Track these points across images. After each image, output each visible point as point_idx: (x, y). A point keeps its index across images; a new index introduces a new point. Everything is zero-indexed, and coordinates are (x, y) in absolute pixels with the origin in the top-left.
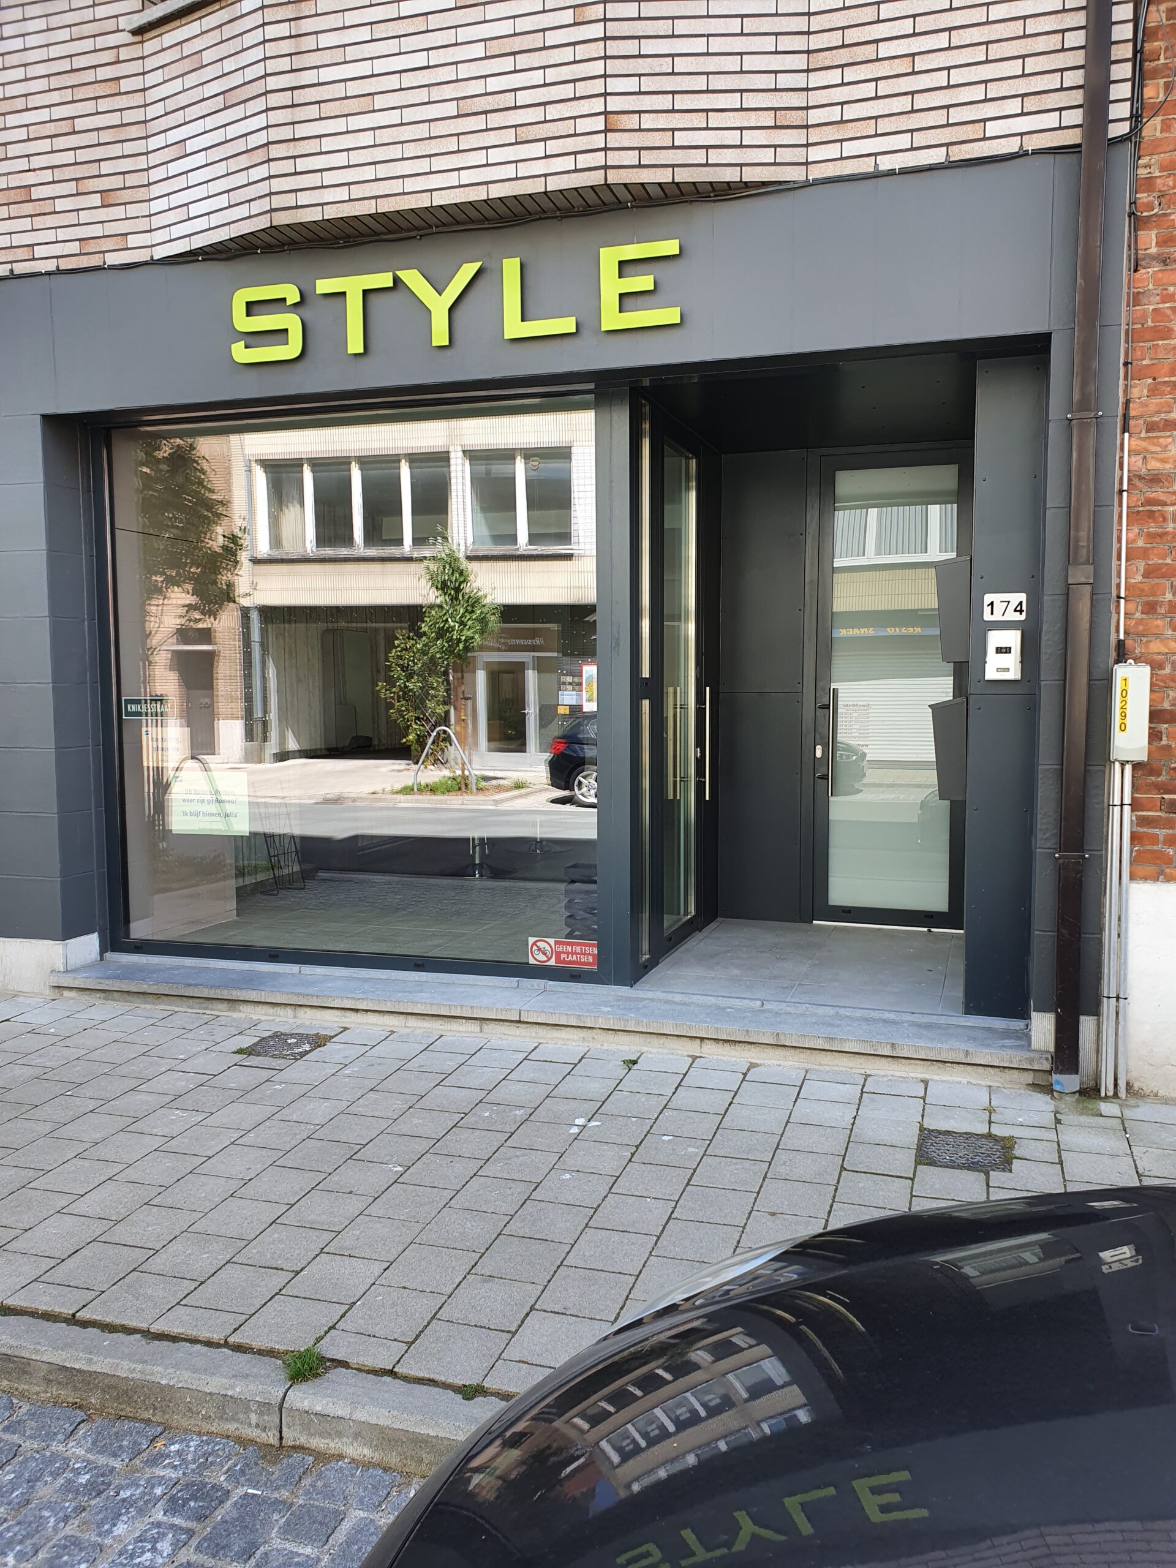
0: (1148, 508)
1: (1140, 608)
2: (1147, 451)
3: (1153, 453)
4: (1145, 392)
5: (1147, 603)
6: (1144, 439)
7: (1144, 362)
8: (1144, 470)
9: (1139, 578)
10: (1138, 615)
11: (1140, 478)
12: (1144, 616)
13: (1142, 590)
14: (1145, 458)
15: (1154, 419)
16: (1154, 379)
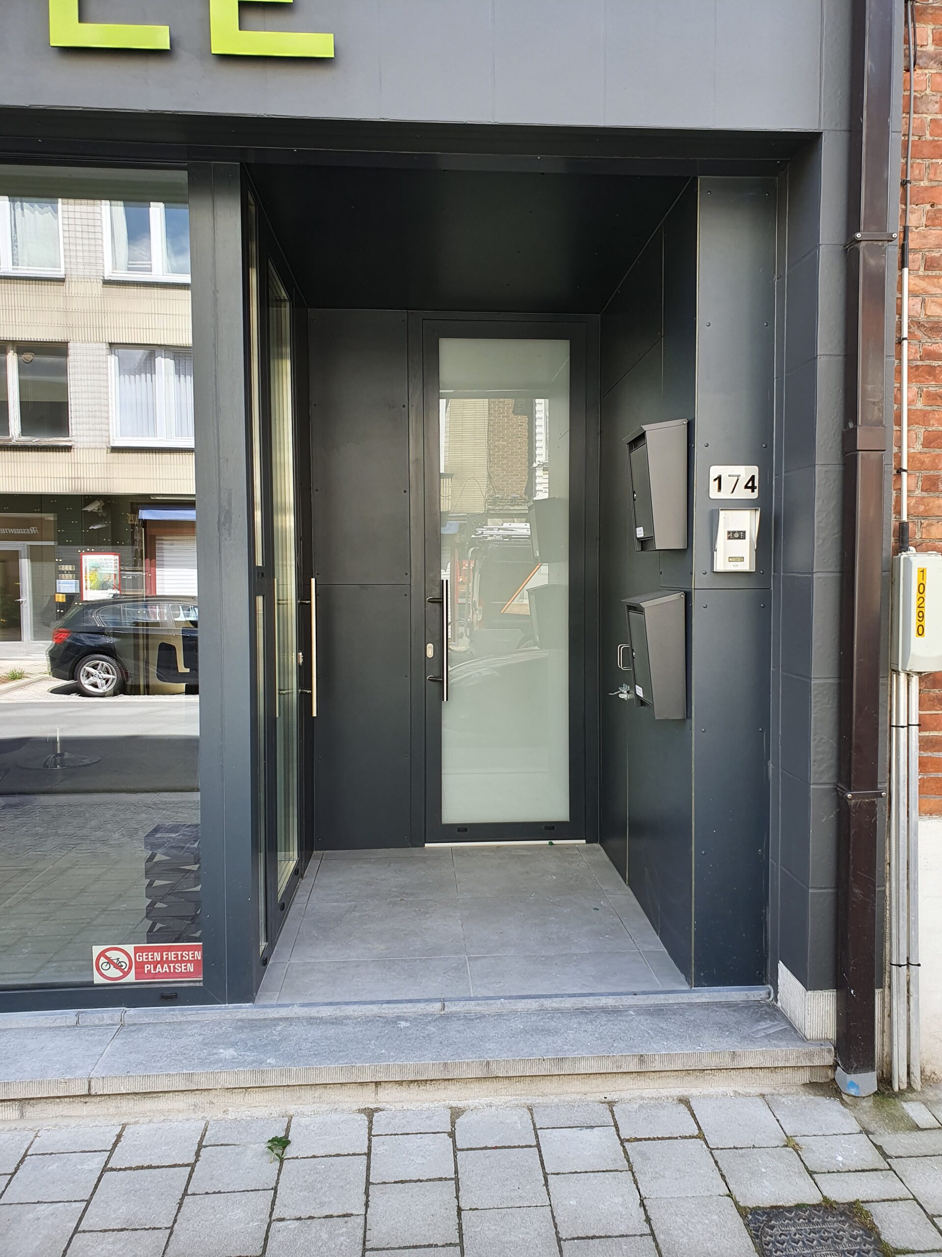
0: (927, 362)
1: (920, 483)
2: (926, 293)
3: (932, 295)
4: (924, 221)
5: (927, 479)
6: (923, 278)
7: (922, 184)
8: (922, 316)
9: (919, 447)
10: (918, 493)
11: (919, 325)
12: (924, 494)
13: (923, 463)
14: (923, 301)
15: (933, 254)
16: (932, 206)
